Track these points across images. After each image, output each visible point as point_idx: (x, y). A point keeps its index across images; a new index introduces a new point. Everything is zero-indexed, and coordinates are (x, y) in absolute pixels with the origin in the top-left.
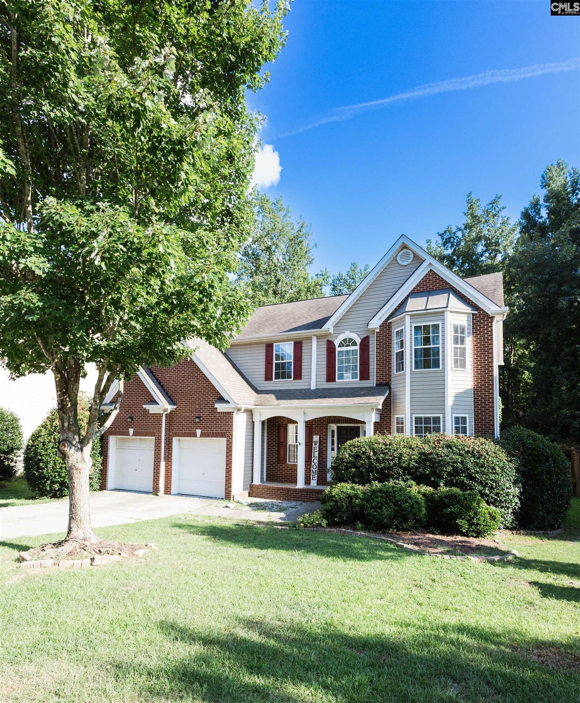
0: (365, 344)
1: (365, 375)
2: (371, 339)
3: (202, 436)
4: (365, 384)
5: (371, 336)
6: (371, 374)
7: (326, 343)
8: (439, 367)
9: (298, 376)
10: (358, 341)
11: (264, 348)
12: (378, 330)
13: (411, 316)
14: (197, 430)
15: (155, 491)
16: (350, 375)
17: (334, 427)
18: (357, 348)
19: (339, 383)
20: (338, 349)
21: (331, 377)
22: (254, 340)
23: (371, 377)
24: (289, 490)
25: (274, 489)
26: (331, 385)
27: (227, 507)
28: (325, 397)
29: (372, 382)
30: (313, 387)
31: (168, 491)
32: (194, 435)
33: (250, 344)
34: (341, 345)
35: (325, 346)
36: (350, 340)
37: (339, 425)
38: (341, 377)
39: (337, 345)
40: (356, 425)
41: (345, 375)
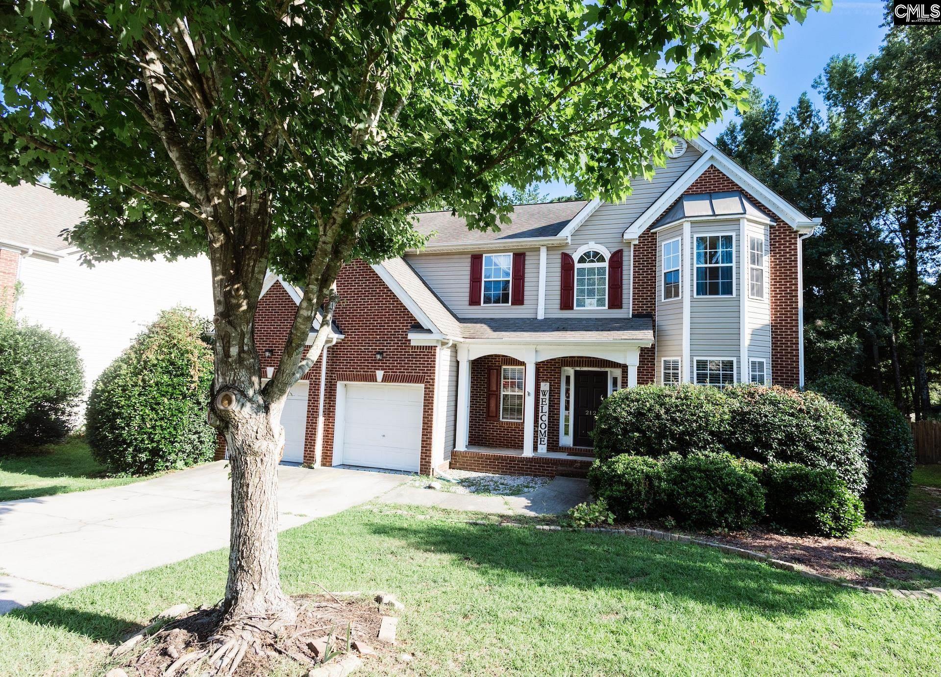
0: (616, 260)
1: (616, 302)
2: (625, 254)
3: (385, 379)
4: (616, 314)
5: (625, 249)
6: (624, 301)
7: (560, 256)
8: (731, 294)
9: (519, 300)
10: (607, 256)
11: (469, 260)
12: (637, 242)
13: (692, 223)
14: (377, 372)
15: (308, 462)
16: (594, 301)
17: (570, 371)
18: (606, 265)
19: (577, 312)
20: (577, 266)
21: (566, 303)
22: (454, 249)
23: (624, 306)
24: (512, 459)
25: (488, 458)
26: (566, 314)
27: (430, 487)
28: (564, 329)
29: (627, 310)
30: (541, 316)
31: (327, 460)
32: (373, 379)
33: (448, 254)
34: (582, 260)
35: (559, 261)
36: (596, 254)
37: (578, 369)
38: (581, 304)
39: (576, 261)
40: (603, 369)
41: (587, 301)
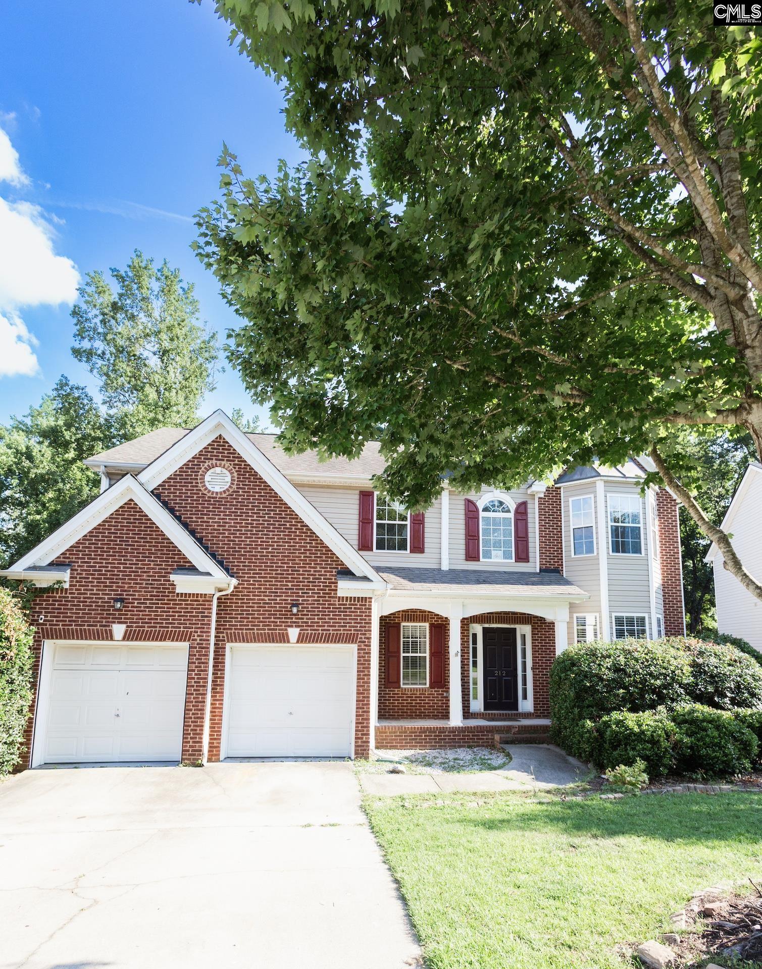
0: (522, 511)
1: (522, 555)
2: (529, 506)
3: (301, 639)
4: (522, 567)
5: (529, 501)
6: (531, 555)
7: (463, 502)
8: (641, 554)
9: (418, 547)
10: (513, 507)
11: (357, 497)
12: (542, 495)
13: (605, 482)
14: (290, 630)
16: (501, 553)
17: (477, 629)
18: (511, 515)
19: (483, 564)
20: (482, 514)
21: (472, 554)
22: (337, 482)
23: (531, 559)
26: (472, 566)
27: (394, 772)
29: (534, 565)
30: (445, 567)
31: (214, 756)
32: (284, 639)
33: (328, 487)
34: (486, 509)
35: (463, 507)
36: (501, 503)
37: (487, 626)
38: (488, 555)
39: (481, 509)
40: (512, 626)
41: (493, 553)
